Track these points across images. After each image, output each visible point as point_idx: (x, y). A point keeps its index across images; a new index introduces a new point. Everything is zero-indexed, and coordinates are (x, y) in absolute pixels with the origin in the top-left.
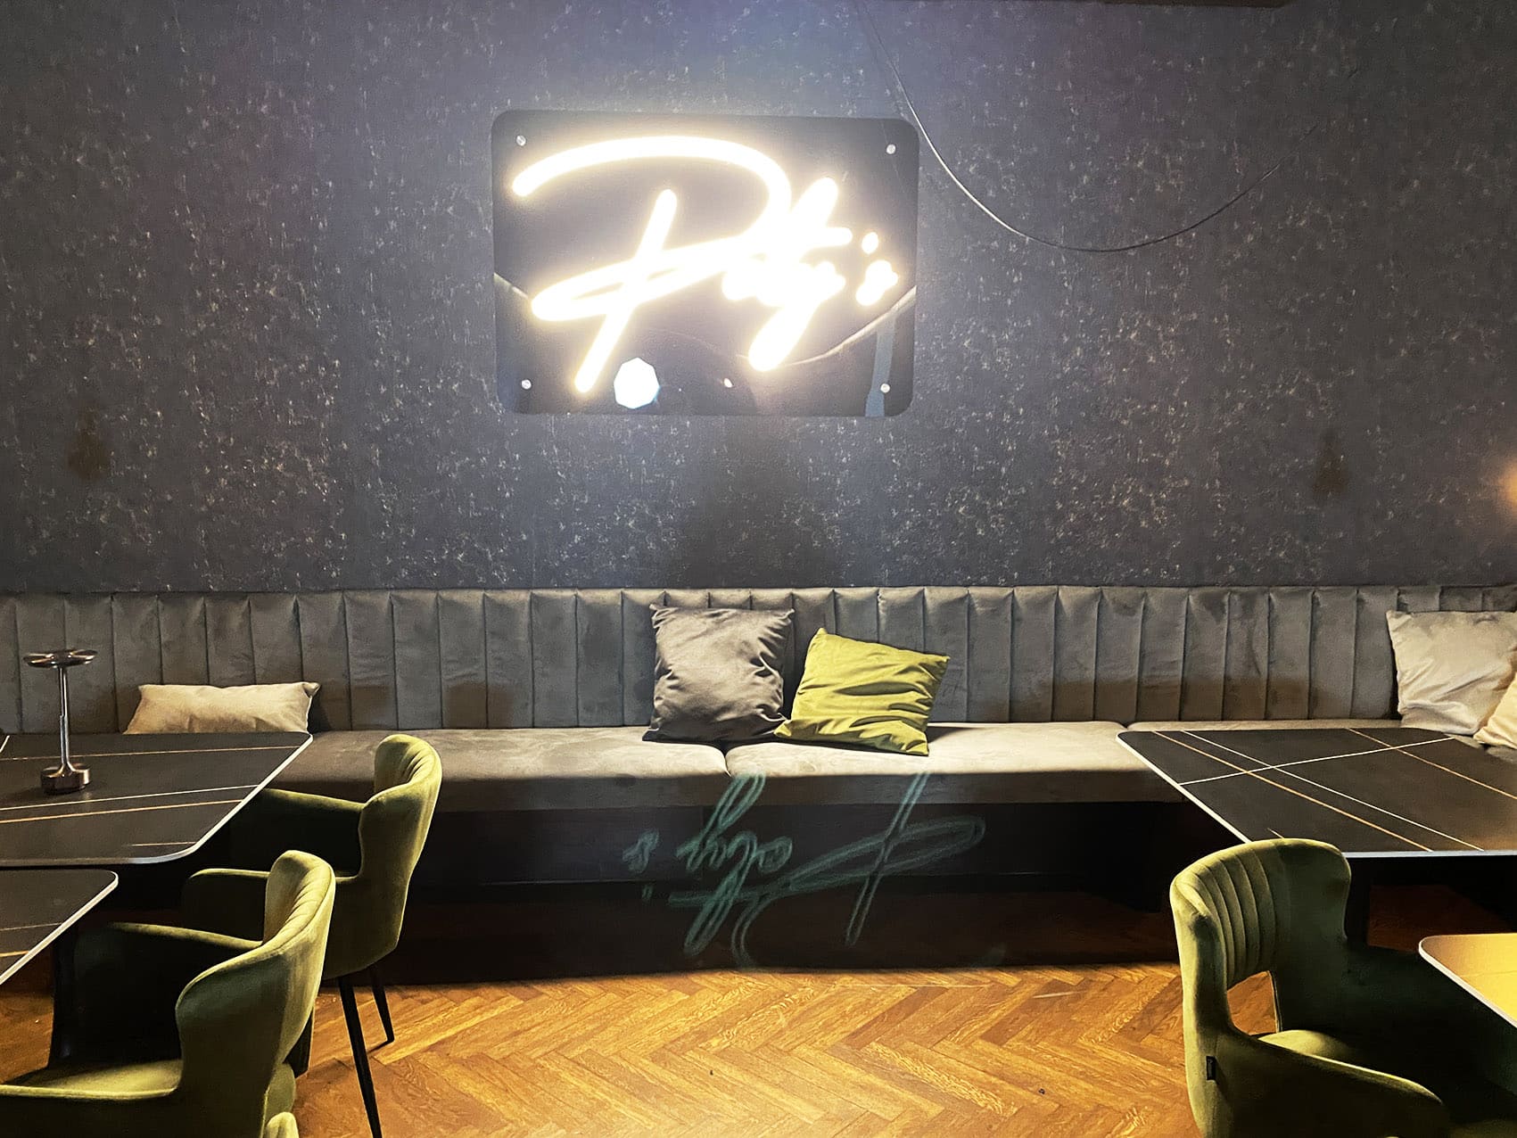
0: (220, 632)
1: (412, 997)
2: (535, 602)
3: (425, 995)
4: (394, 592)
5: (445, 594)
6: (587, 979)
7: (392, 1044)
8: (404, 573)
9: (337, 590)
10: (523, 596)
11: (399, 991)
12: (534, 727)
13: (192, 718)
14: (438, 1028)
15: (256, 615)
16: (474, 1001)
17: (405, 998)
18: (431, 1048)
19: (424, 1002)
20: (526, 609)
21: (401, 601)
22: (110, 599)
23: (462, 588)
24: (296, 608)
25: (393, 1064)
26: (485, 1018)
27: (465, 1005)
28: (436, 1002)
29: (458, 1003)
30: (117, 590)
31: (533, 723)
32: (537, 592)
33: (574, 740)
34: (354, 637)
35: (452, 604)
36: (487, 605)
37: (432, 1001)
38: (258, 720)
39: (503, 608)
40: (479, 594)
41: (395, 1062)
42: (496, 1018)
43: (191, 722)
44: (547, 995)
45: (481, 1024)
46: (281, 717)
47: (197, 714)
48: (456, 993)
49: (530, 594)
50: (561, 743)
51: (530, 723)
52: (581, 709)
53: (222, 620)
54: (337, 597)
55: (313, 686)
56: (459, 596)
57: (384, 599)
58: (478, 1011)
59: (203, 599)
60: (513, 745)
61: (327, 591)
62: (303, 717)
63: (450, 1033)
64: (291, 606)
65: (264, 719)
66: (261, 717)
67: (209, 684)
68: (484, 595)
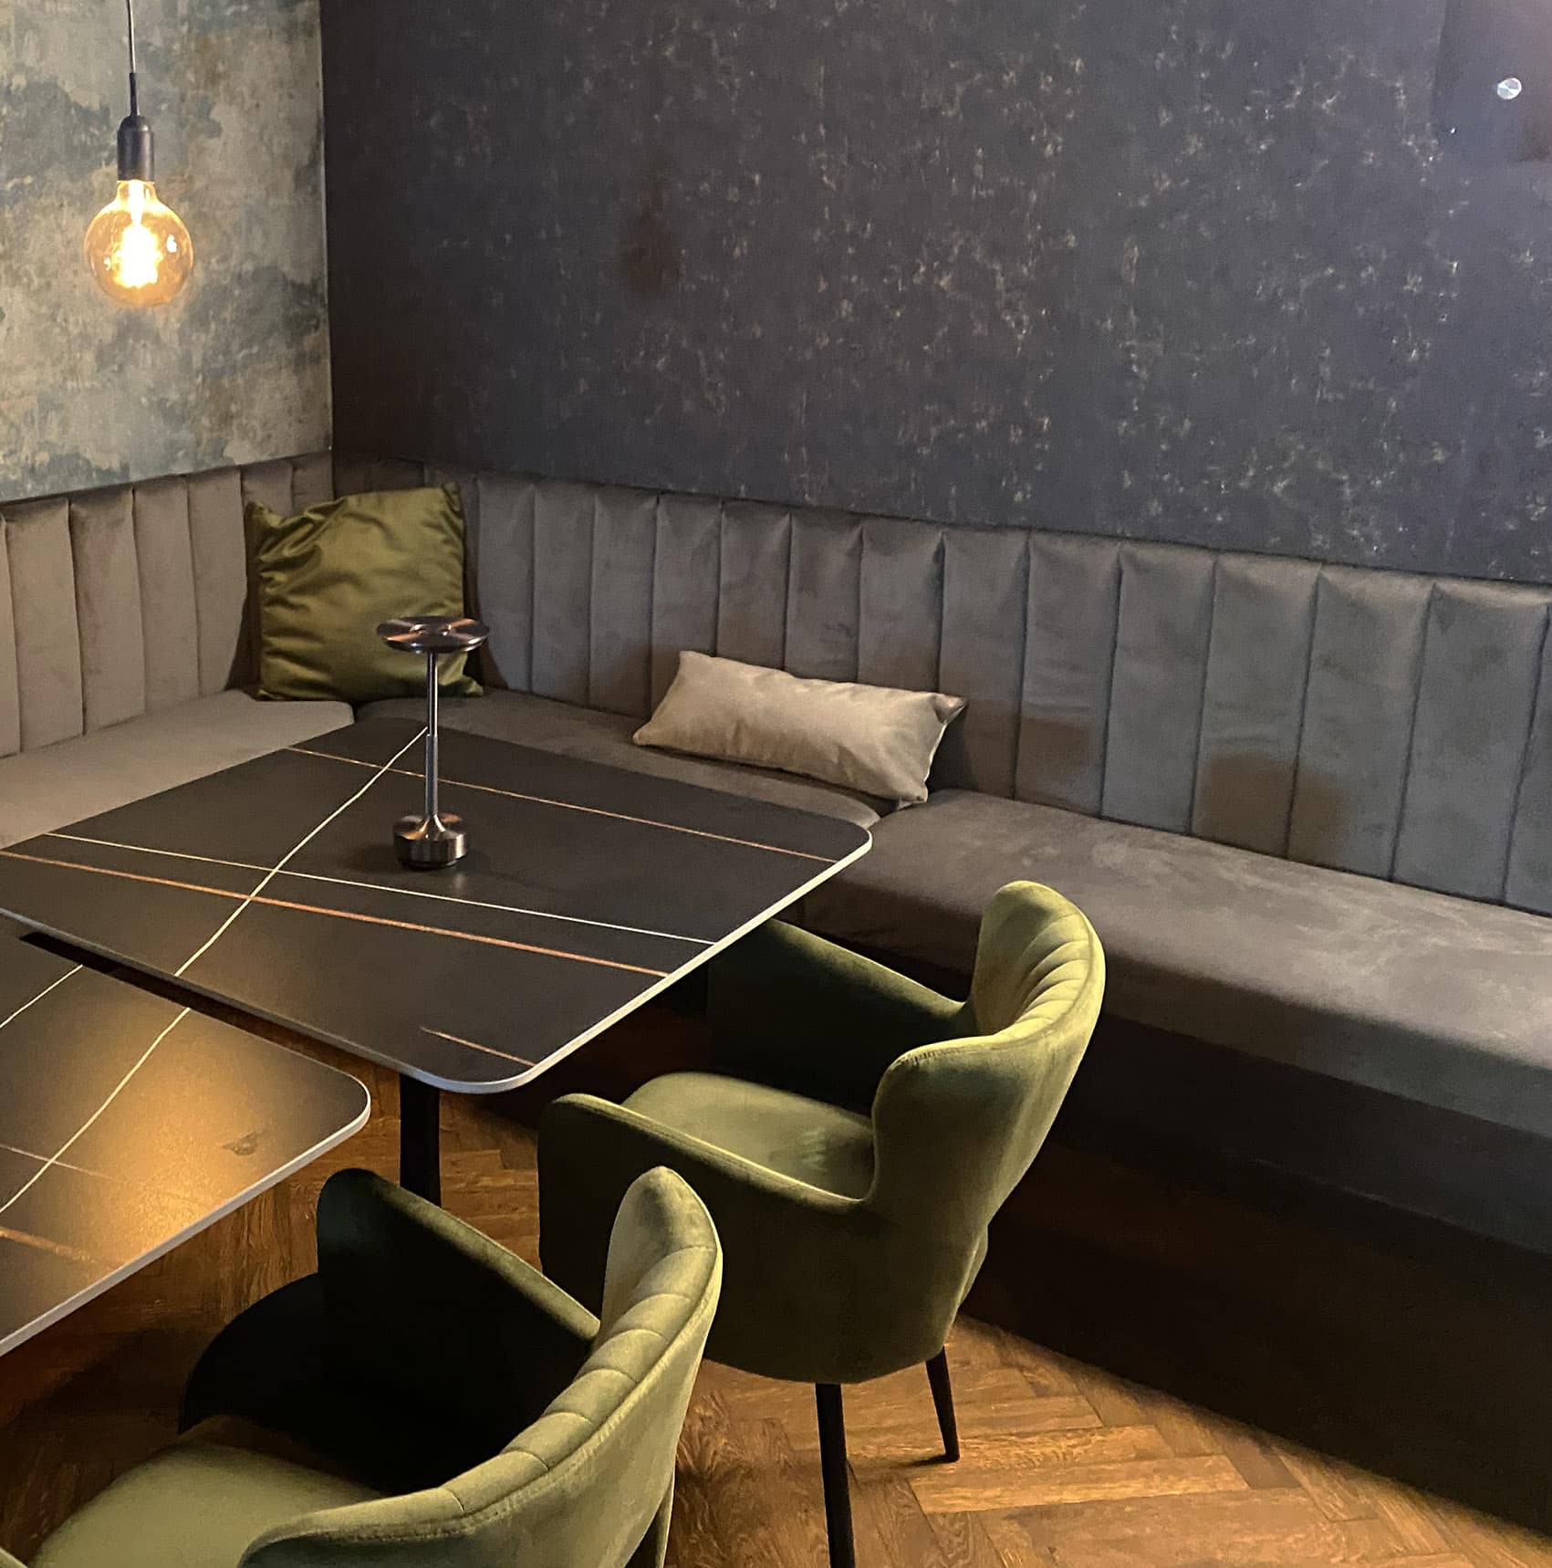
0: (810, 582)
1: (1021, 1368)
2: (1442, 609)
3: (1050, 1374)
4: (1128, 546)
5: (1232, 563)
6: (1411, 1490)
7: (950, 1468)
8: (1155, 508)
9: (1021, 528)
10: (1413, 590)
11: (1000, 1344)
12: (1391, 879)
13: (740, 726)
14: (1049, 1470)
15: (871, 561)
16: (1140, 1435)
17: (1006, 1364)
18: (1024, 1516)
19: (1041, 1392)
20: (1414, 622)
21: (1140, 568)
22: (654, 499)
23: (1277, 555)
24: (940, 555)
25: (941, 1521)
26: (1154, 1492)
27: (1116, 1435)
28: (1066, 1403)
29: (1106, 1426)
30: (670, 487)
31: (1392, 870)
32: (1448, 586)
33: (1480, 942)
34: (1038, 624)
35: (1246, 588)
36: (1322, 596)
37: (1057, 1394)
38: (844, 752)
39: (1359, 611)
40: (1307, 574)
41: (944, 1515)
42: (1176, 1503)
43: (738, 730)
44: (1307, 1494)
45: (1142, 1503)
46: (882, 754)
47: (749, 721)
48: (1112, 1400)
49: (1429, 588)
50: (1443, 943)
51: (1384, 870)
52: (1515, 869)
53: (813, 559)
54: (1014, 544)
55: (951, 703)
56: (1263, 572)
57: (1105, 557)
58: (1145, 1464)
59: (787, 517)
60: (1329, 919)
61: (1000, 528)
62: (923, 760)
63: (1071, 1496)
64: (933, 548)
65: (853, 750)
66: (848, 745)
67: (782, 669)
68: (1320, 578)
